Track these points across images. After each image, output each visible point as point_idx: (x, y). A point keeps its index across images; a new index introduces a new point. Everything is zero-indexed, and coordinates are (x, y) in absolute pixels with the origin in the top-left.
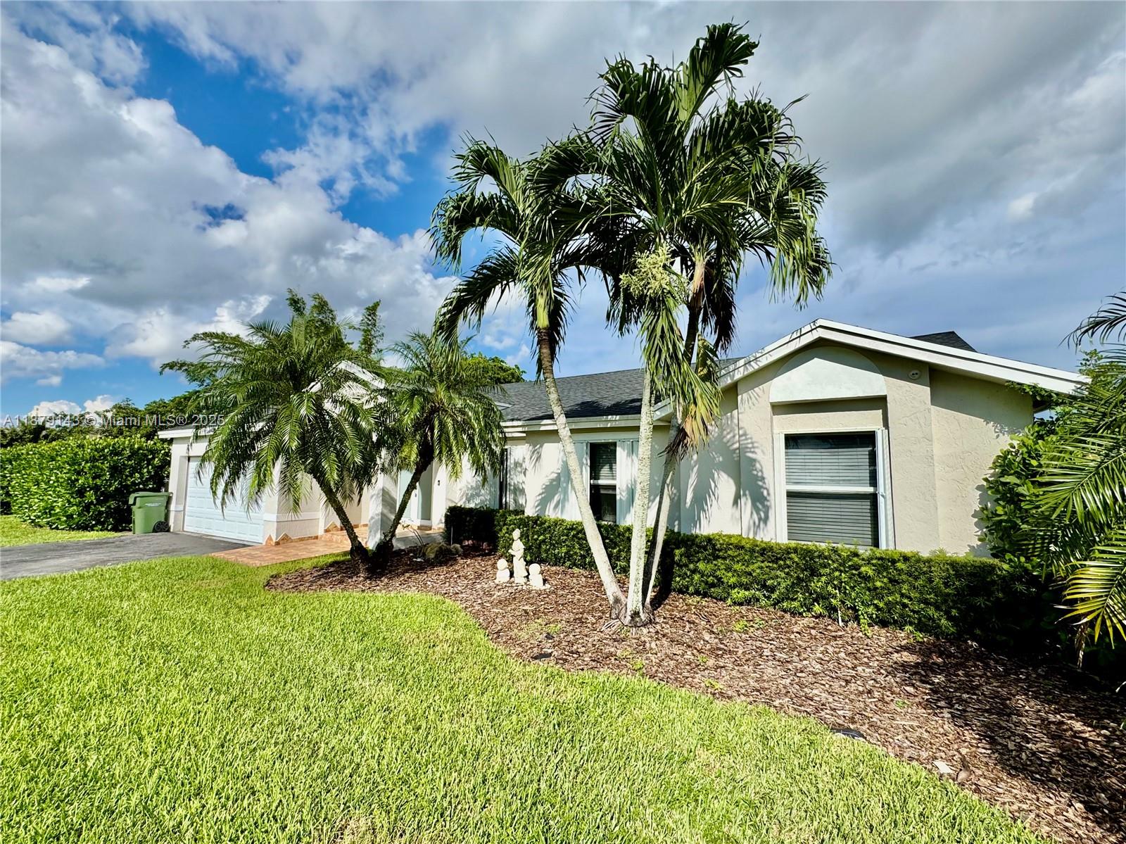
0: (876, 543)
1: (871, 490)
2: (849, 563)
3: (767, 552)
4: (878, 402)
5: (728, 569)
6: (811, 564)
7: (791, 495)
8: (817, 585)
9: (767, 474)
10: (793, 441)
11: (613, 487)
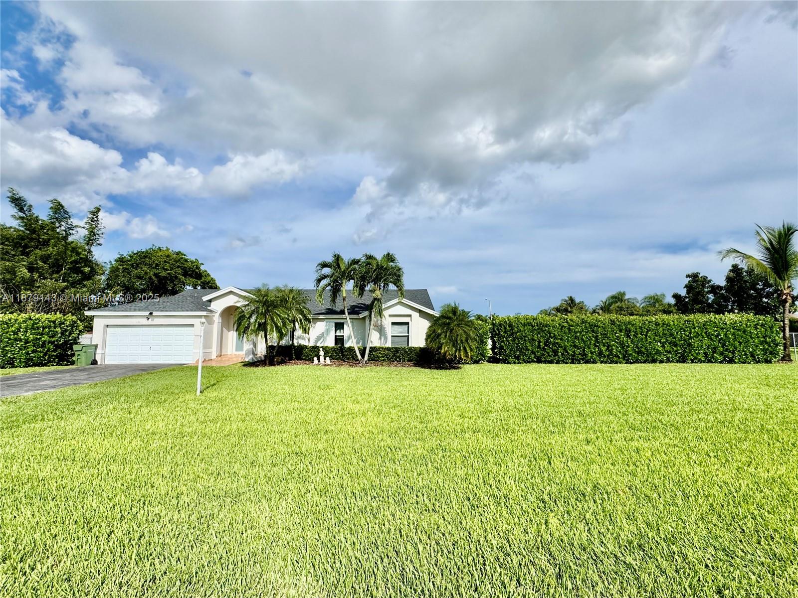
0: (408, 345)
1: (407, 335)
2: (404, 349)
3: (388, 349)
4: (410, 316)
5: (380, 353)
6: (397, 350)
7: (392, 336)
8: (398, 355)
9: (387, 331)
10: (393, 324)
11: (343, 336)
